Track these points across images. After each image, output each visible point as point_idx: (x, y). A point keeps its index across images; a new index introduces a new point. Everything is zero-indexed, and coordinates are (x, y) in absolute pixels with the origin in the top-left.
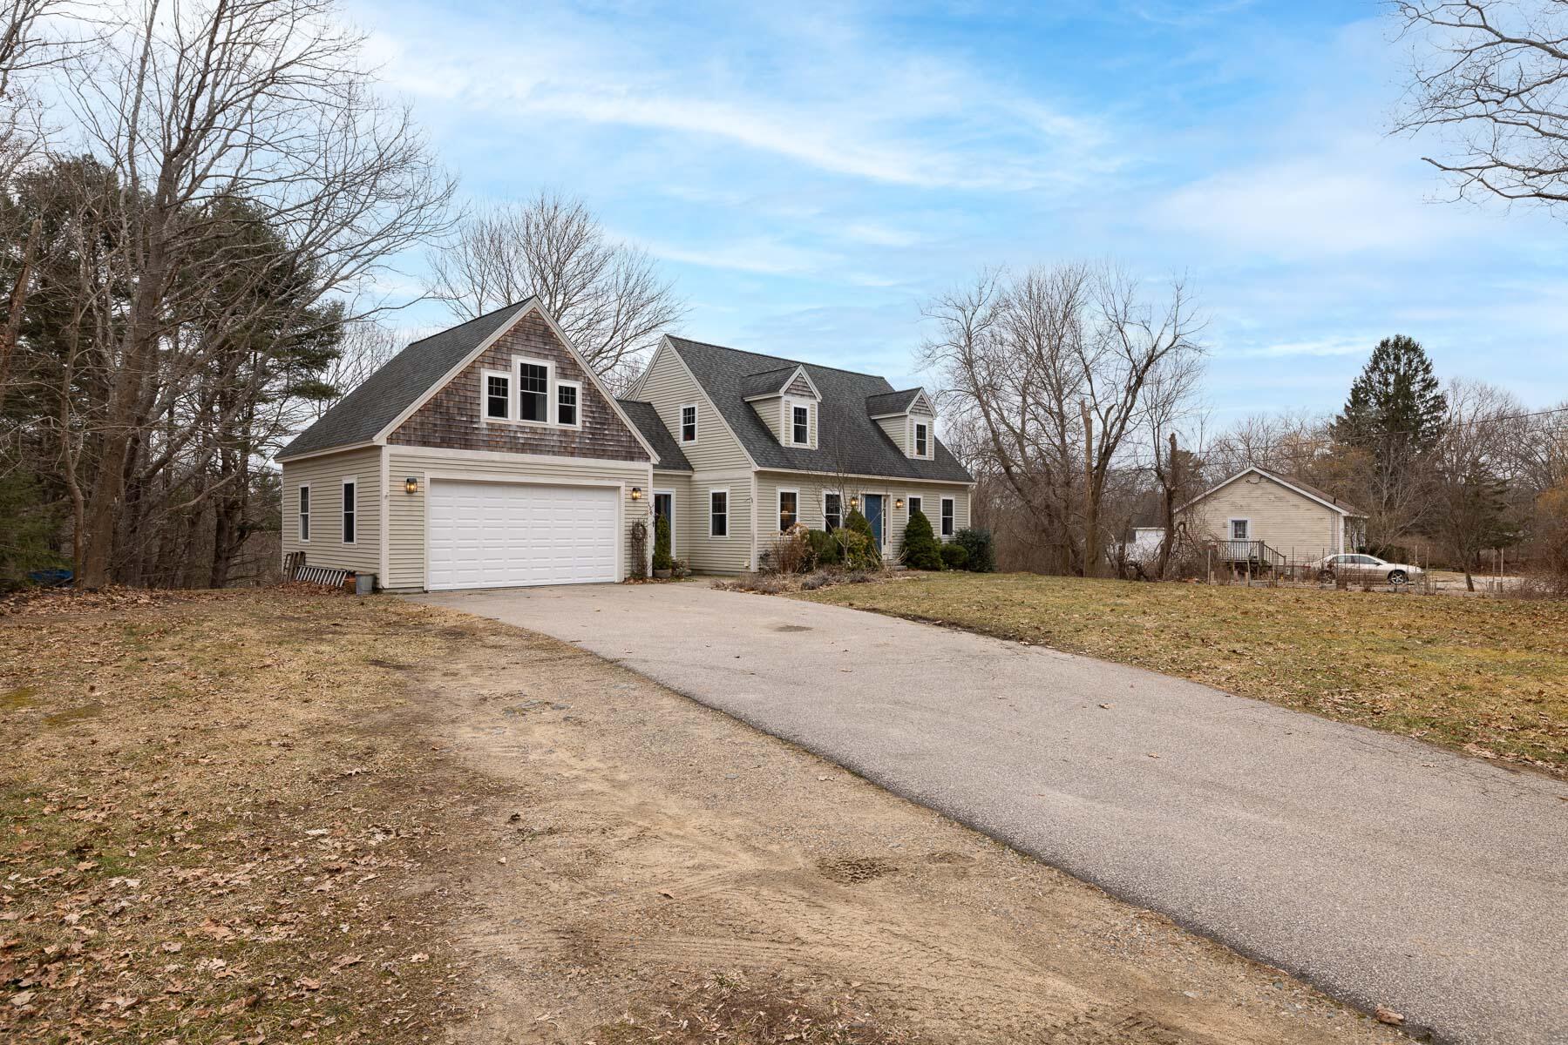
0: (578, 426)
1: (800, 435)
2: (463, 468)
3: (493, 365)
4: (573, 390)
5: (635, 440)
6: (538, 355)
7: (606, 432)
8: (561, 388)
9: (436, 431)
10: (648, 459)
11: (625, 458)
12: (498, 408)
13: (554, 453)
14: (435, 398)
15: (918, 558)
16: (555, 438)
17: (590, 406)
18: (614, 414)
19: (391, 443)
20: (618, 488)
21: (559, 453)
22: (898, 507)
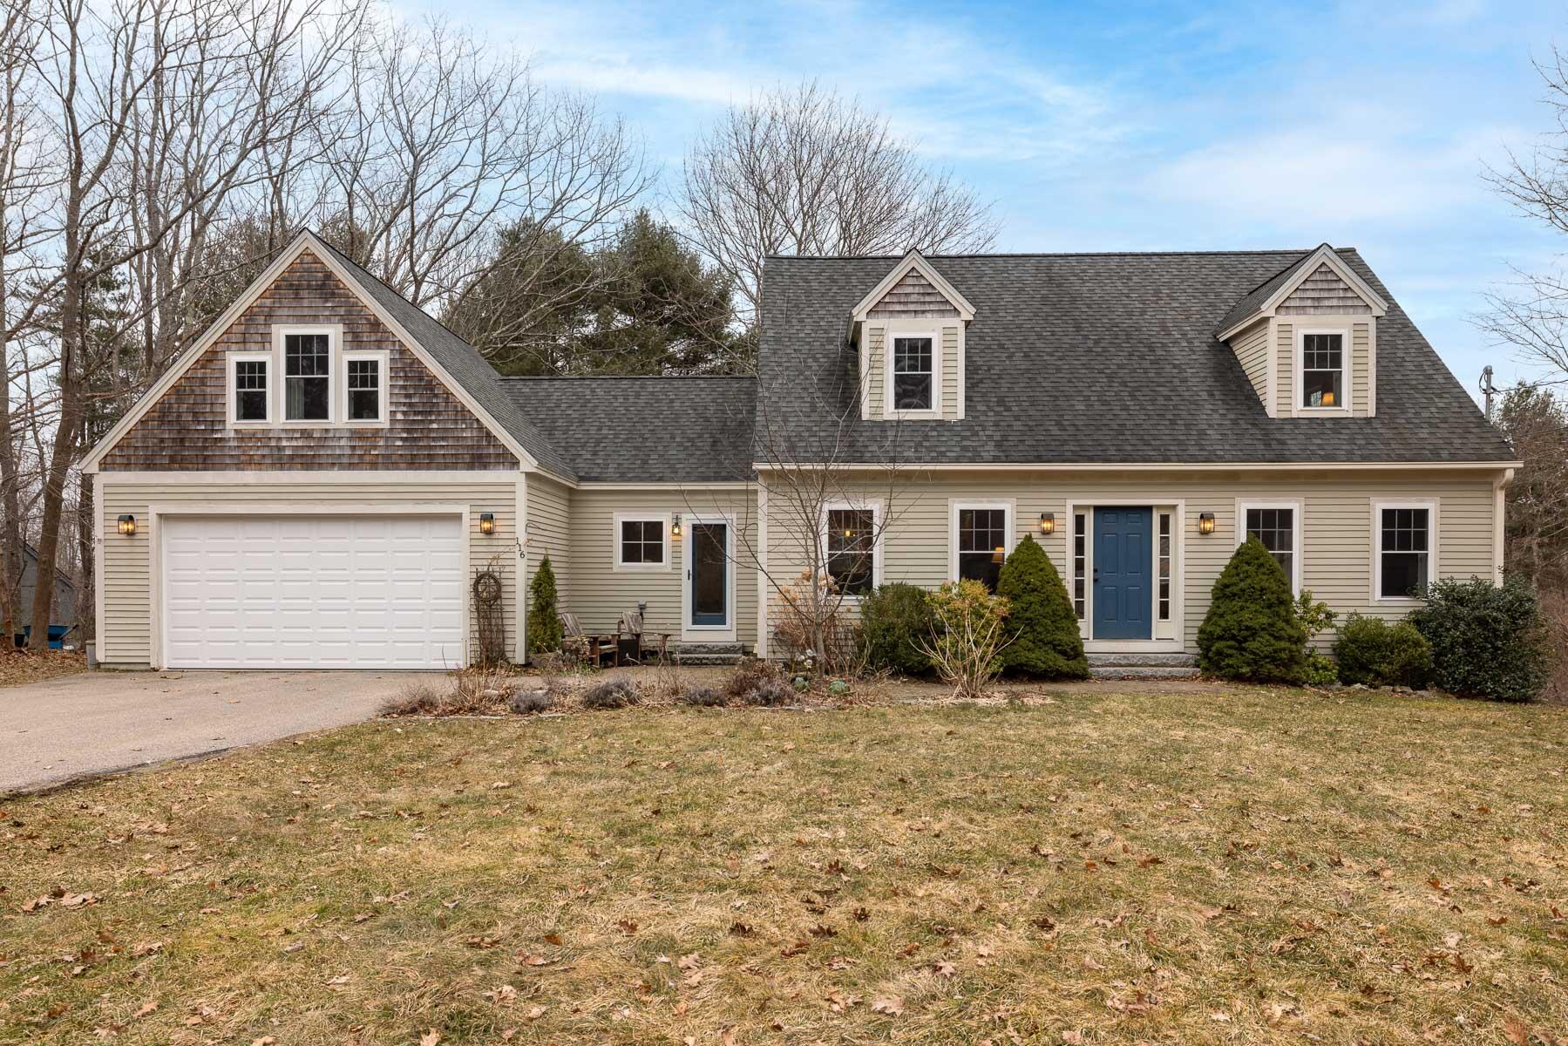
0: (383, 420)
1: (913, 389)
2: (201, 496)
3: (244, 343)
4: (374, 364)
5: (489, 435)
6: (315, 319)
7: (435, 426)
8: (353, 365)
9: (163, 449)
10: (514, 463)
11: (471, 466)
12: (253, 406)
13: (342, 467)
14: (161, 403)
16: (343, 442)
17: (404, 387)
18: (448, 394)
19: (105, 470)
20: (457, 517)
21: (351, 466)
22: (1205, 533)
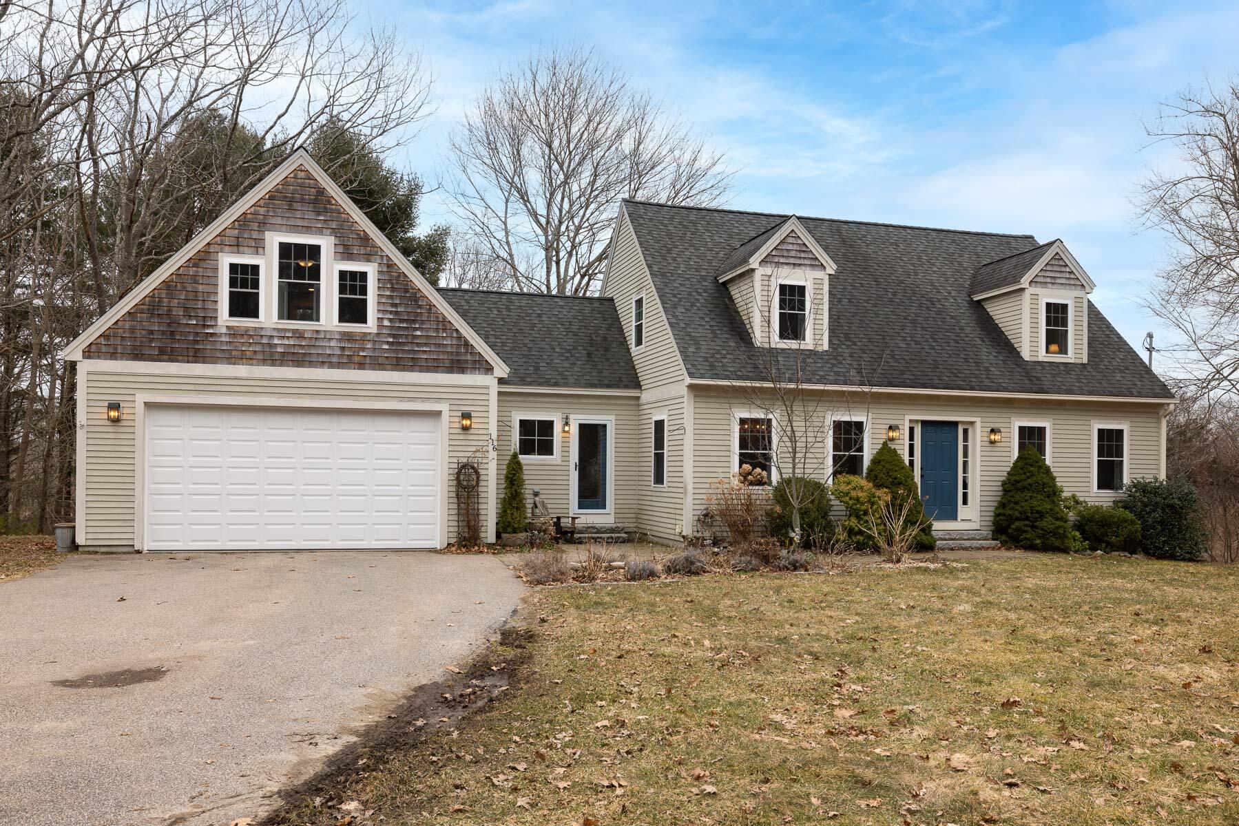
0: (371, 325)
1: (792, 326)
2: (192, 387)
3: (237, 246)
4: (364, 276)
5: (467, 344)
6: (307, 230)
7: (418, 333)
8: (343, 274)
9: (152, 340)
10: (489, 369)
11: (450, 370)
12: (244, 304)
13: (332, 365)
14: (152, 296)
15: (1018, 529)
16: (333, 344)
17: (390, 297)
18: (431, 306)
19: (89, 357)
20: (438, 414)
21: (340, 365)
22: (992, 442)
